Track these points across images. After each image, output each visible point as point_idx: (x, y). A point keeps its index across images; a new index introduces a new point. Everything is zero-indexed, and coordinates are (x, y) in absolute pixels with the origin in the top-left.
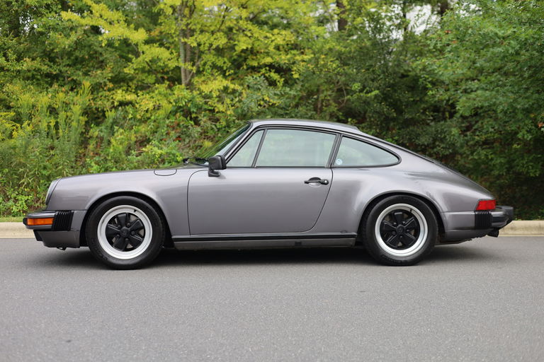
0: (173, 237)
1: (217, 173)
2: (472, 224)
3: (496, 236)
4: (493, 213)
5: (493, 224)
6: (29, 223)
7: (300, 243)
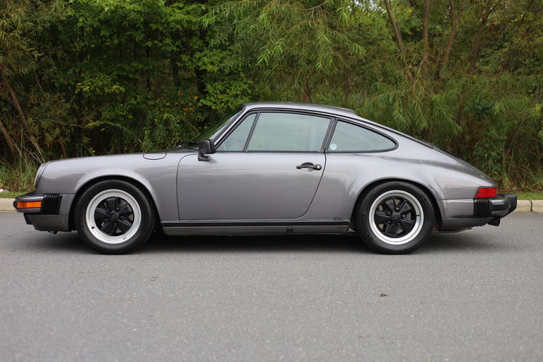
0: (162, 222)
1: (207, 157)
2: (471, 212)
3: (497, 224)
4: (493, 201)
5: (493, 212)
6: (18, 207)
7: (292, 230)
